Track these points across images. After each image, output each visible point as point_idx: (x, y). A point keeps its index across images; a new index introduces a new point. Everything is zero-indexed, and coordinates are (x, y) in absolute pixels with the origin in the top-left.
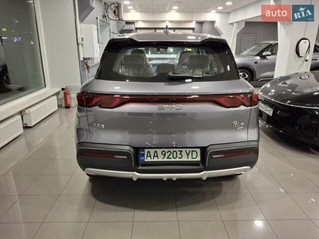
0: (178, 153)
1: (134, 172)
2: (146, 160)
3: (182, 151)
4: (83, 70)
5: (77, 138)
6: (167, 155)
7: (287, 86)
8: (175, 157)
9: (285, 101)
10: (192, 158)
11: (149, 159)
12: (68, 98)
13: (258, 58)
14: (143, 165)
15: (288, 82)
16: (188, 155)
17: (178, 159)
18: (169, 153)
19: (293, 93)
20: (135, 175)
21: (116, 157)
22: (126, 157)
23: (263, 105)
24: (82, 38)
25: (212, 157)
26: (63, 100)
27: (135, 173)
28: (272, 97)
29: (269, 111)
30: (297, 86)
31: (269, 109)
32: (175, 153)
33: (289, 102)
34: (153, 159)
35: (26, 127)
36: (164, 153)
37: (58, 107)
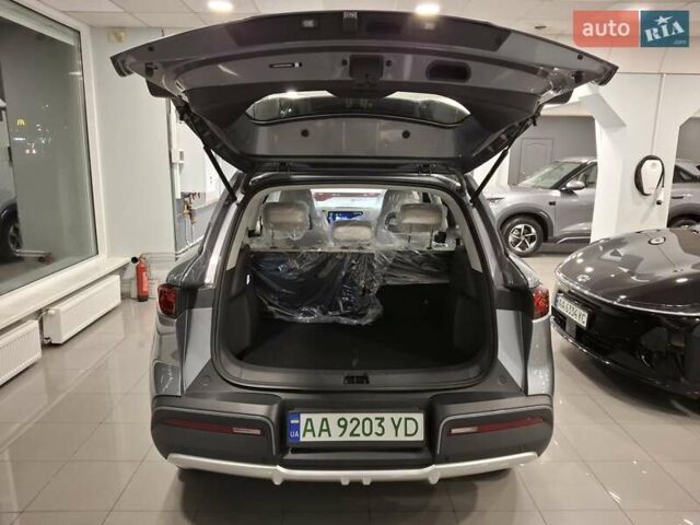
0: (375, 423)
1: (275, 464)
2: (302, 439)
3: (382, 419)
4: (180, 218)
5: (153, 386)
6: (350, 427)
7: (619, 259)
8: (367, 431)
9: (614, 296)
10: (406, 435)
11: (309, 438)
12: (145, 278)
13: (557, 193)
14: (295, 451)
15: (622, 251)
16: (396, 428)
17: (373, 438)
18: (355, 422)
19: (634, 278)
20: (279, 473)
21: (235, 430)
22: (258, 432)
23: (566, 302)
24: (181, 153)
25: (449, 434)
26: (134, 284)
27: (279, 468)
28: (585, 285)
29: (580, 317)
30: (641, 259)
31: (579, 311)
32: (367, 422)
33: (623, 297)
34: (320, 435)
35: (48, 346)
36: (342, 423)
37: (122, 299)
